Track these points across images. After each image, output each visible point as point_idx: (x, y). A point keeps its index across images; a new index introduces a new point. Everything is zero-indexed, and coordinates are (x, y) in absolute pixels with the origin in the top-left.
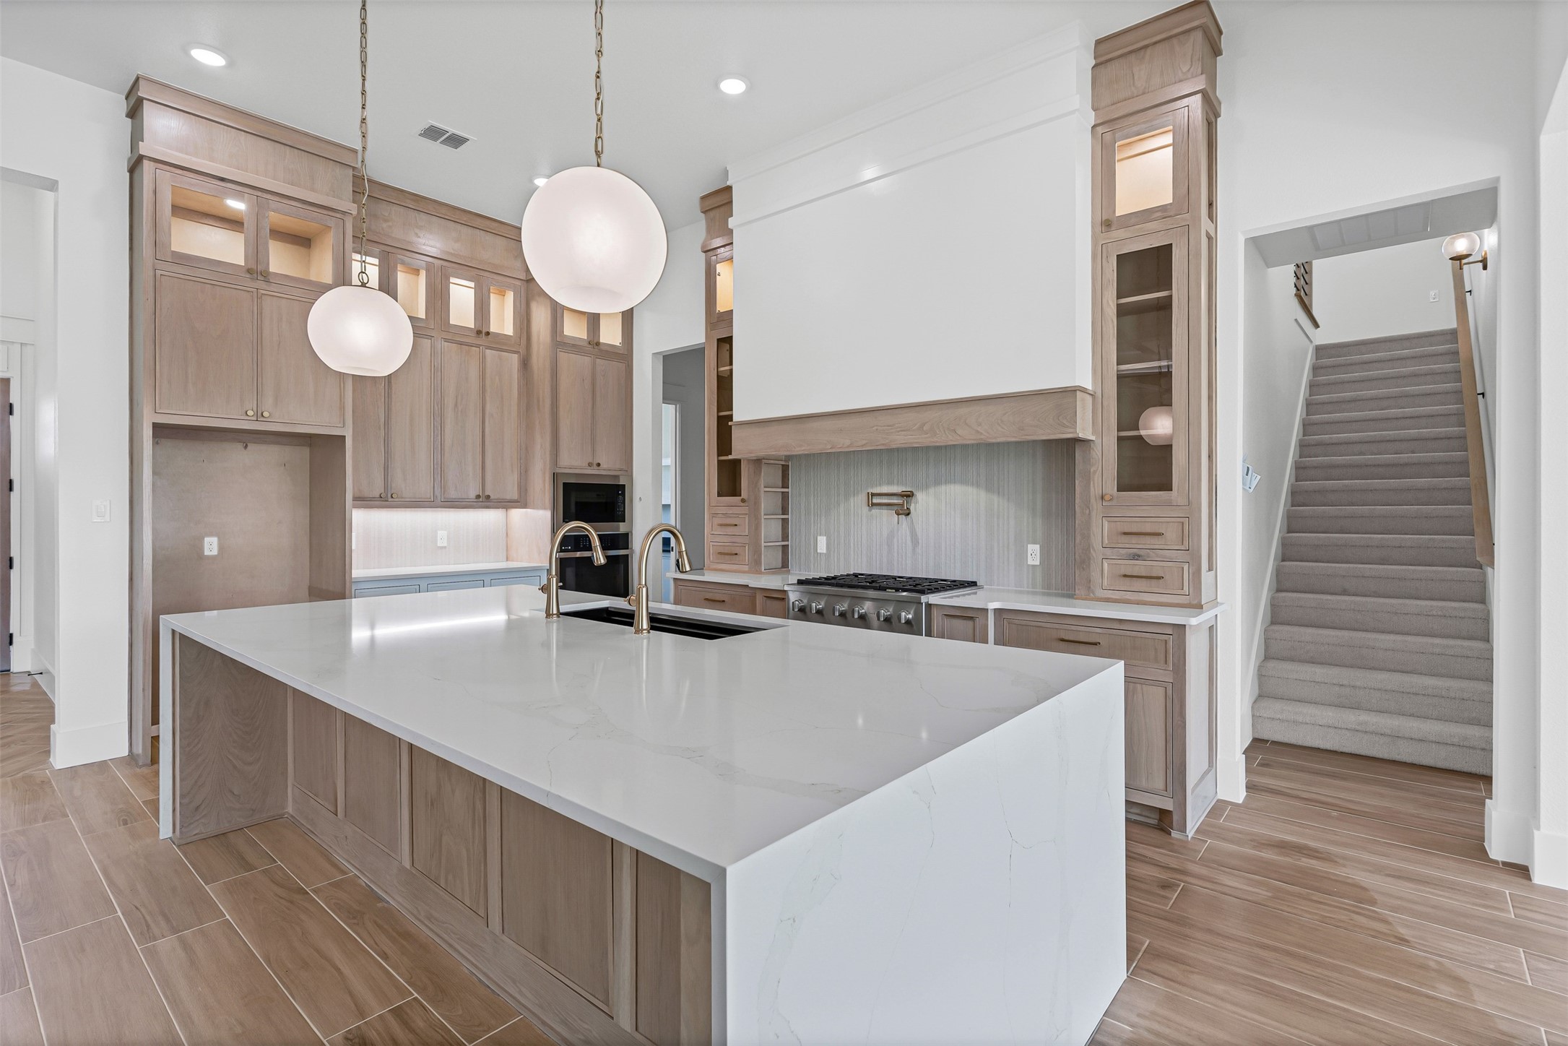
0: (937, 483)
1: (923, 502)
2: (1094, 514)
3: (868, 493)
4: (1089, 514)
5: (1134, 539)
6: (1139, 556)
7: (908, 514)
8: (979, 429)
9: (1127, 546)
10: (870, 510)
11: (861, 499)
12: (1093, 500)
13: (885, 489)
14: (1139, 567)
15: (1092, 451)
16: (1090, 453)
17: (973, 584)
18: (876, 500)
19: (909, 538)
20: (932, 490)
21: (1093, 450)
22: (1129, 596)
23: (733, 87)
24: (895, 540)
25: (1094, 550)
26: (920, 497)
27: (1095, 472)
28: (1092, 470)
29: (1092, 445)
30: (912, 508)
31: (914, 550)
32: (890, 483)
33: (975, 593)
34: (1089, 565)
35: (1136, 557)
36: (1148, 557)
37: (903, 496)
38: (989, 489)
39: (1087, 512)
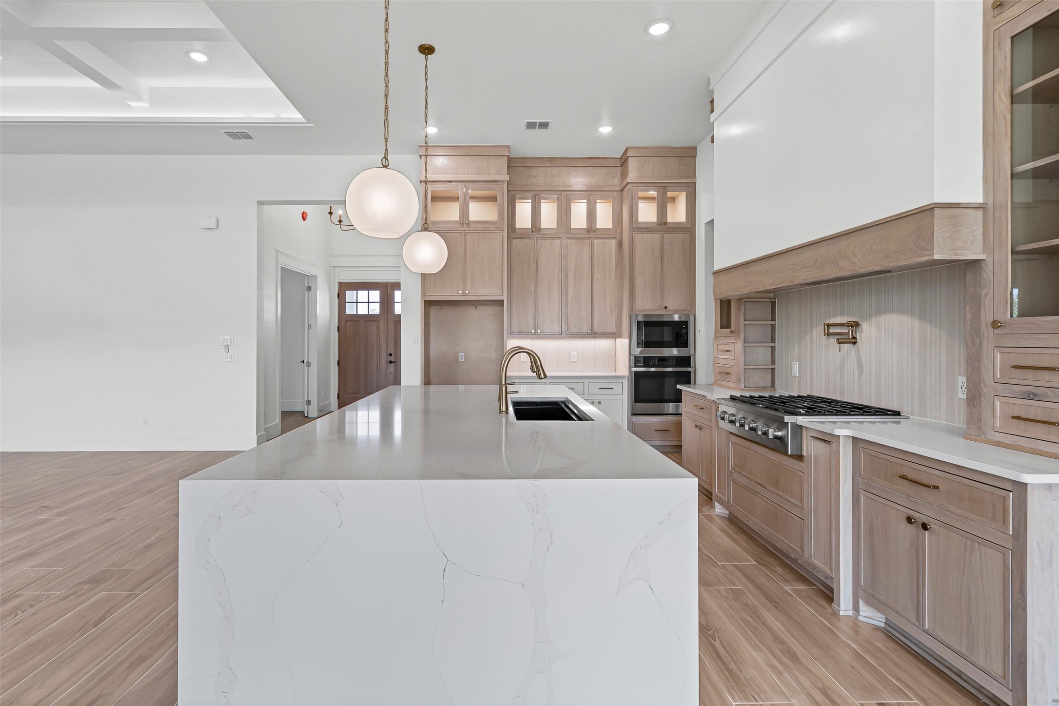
0: (878, 313)
1: (867, 332)
2: (985, 343)
3: (824, 324)
4: (980, 344)
5: (1030, 374)
6: (1035, 395)
7: (855, 343)
8: (855, 260)
9: (1021, 382)
10: (828, 340)
11: (819, 330)
12: (983, 328)
13: (838, 320)
14: (1034, 409)
15: (982, 271)
16: (980, 274)
17: (897, 414)
18: (832, 330)
19: (856, 365)
20: (874, 320)
21: (984, 269)
22: (1022, 442)
23: (659, 29)
24: (846, 367)
25: (985, 386)
26: (865, 326)
27: (986, 295)
28: (983, 294)
29: (983, 265)
30: (858, 336)
31: (860, 377)
32: (842, 314)
33: (899, 423)
34: (980, 402)
35: (1030, 396)
36: (1046, 397)
37: (848, 326)
38: (922, 317)
39: (978, 341)
